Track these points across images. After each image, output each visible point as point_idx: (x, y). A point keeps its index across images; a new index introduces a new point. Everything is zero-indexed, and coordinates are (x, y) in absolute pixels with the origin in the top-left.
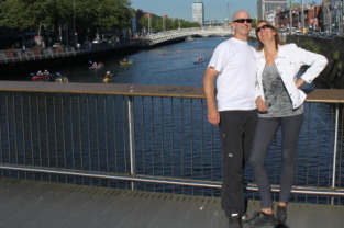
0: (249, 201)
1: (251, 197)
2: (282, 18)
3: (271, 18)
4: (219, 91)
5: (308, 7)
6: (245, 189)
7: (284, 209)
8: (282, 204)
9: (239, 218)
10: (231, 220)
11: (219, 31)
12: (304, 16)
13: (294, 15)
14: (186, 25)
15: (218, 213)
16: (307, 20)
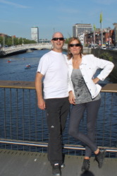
0: (66, 156)
1: (67, 153)
2: (89, 37)
3: (82, 38)
4: (45, 86)
5: (106, 31)
6: (63, 148)
7: (88, 161)
8: (87, 158)
9: (59, 167)
10: (54, 168)
11: (48, 46)
12: (103, 37)
13: (96, 36)
14: (27, 42)
15: (46, 163)
16: (105, 39)
